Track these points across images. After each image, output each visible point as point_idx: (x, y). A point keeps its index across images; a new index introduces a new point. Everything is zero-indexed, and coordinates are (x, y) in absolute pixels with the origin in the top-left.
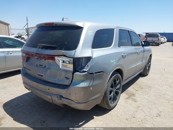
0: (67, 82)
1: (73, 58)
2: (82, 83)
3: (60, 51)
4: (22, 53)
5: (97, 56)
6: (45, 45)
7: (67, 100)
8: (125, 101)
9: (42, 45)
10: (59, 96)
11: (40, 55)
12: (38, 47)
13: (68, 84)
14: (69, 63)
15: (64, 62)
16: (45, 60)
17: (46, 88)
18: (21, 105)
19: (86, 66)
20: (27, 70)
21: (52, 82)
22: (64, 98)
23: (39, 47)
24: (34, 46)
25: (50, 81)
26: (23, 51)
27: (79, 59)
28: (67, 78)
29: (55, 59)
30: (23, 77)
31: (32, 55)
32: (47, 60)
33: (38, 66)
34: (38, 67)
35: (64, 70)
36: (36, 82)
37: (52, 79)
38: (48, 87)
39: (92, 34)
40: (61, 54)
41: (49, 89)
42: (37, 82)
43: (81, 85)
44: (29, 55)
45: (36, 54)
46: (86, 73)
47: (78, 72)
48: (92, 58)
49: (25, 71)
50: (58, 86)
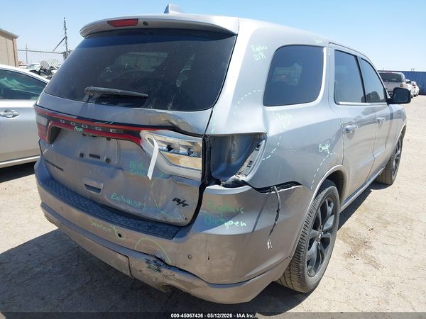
0: (179, 216)
1: (205, 138)
2: (231, 222)
3: (157, 110)
4: (38, 114)
5: (281, 132)
6: (110, 92)
7: (178, 275)
8: (344, 262)
9: (100, 92)
10: (152, 259)
11: (92, 124)
12: (86, 97)
13: (184, 221)
14: (189, 154)
15: (170, 148)
16: (109, 139)
17: (109, 230)
18: (38, 269)
19: (246, 164)
20: (52, 168)
21: (131, 210)
22: (170, 267)
23: (90, 97)
24: (74, 95)
25: (123, 207)
26: (40, 110)
27: (222, 140)
28: (178, 201)
29: (140, 138)
30: (42, 189)
31: (68, 124)
32: (113, 141)
33: (87, 156)
34: (86, 161)
35: (171, 176)
36: (78, 207)
37: (129, 202)
38: (116, 229)
39: (264, 58)
40: (162, 121)
41: (120, 235)
42: (82, 210)
43: (228, 228)
44: (56, 121)
45: (79, 118)
46: (246, 188)
47: (219, 183)
48: (265, 138)
49: (48, 169)
50: (150, 227)
